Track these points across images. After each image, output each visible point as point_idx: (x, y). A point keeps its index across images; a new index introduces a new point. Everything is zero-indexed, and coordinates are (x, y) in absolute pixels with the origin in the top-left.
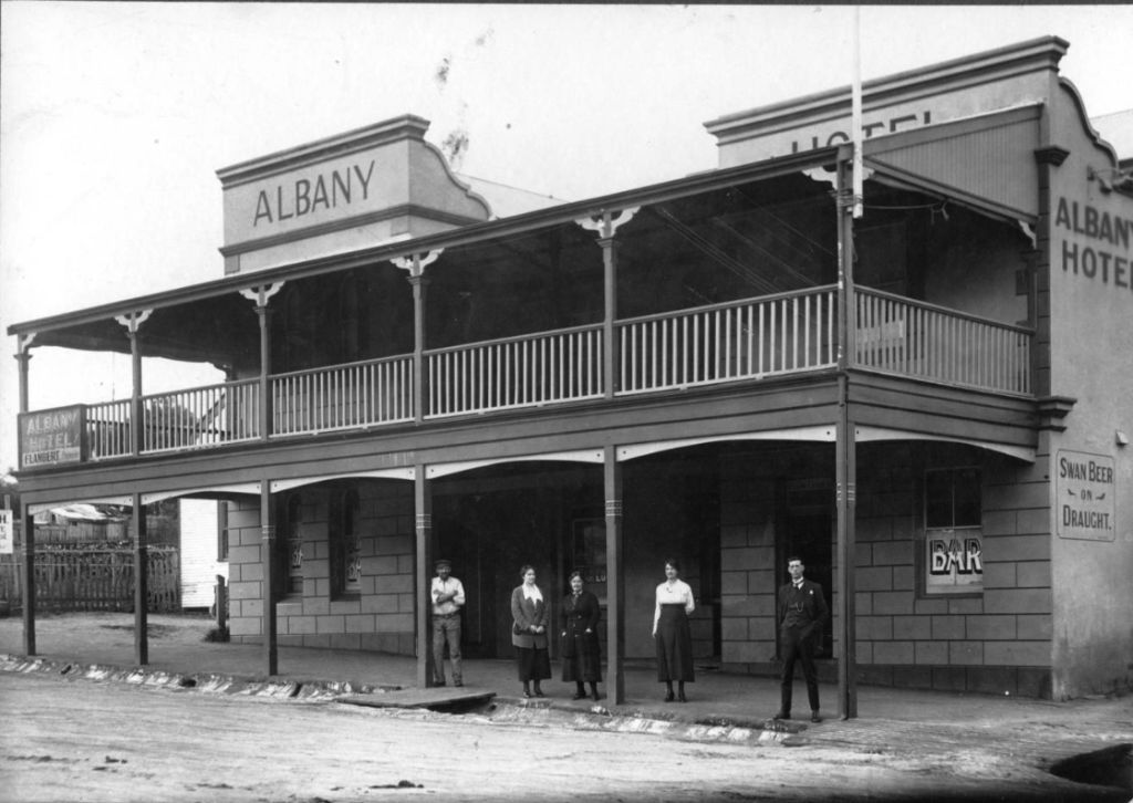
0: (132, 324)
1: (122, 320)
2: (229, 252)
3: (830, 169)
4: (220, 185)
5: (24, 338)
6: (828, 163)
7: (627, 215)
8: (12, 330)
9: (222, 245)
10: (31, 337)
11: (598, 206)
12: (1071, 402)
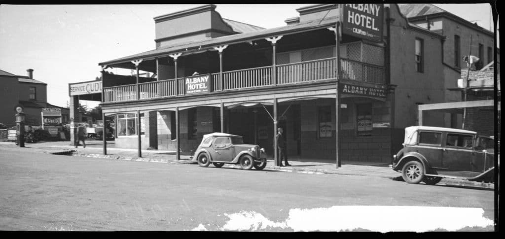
0: (137, 63)
1: (133, 62)
2: (158, 41)
3: (334, 27)
4: (154, 22)
5: (103, 66)
6: (334, 26)
7: (279, 38)
8: (100, 64)
9: (155, 39)
10: (105, 66)
11: (272, 35)
12: (396, 86)
